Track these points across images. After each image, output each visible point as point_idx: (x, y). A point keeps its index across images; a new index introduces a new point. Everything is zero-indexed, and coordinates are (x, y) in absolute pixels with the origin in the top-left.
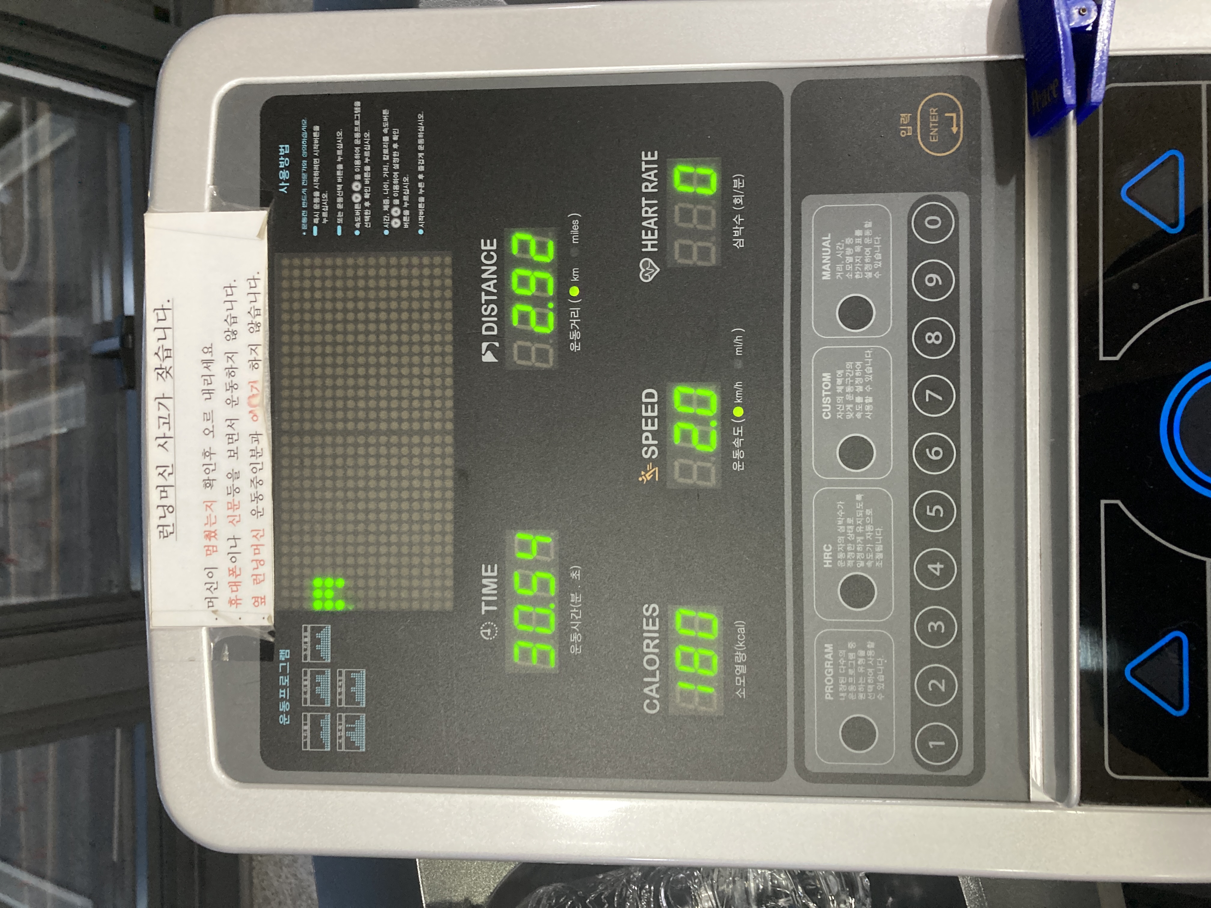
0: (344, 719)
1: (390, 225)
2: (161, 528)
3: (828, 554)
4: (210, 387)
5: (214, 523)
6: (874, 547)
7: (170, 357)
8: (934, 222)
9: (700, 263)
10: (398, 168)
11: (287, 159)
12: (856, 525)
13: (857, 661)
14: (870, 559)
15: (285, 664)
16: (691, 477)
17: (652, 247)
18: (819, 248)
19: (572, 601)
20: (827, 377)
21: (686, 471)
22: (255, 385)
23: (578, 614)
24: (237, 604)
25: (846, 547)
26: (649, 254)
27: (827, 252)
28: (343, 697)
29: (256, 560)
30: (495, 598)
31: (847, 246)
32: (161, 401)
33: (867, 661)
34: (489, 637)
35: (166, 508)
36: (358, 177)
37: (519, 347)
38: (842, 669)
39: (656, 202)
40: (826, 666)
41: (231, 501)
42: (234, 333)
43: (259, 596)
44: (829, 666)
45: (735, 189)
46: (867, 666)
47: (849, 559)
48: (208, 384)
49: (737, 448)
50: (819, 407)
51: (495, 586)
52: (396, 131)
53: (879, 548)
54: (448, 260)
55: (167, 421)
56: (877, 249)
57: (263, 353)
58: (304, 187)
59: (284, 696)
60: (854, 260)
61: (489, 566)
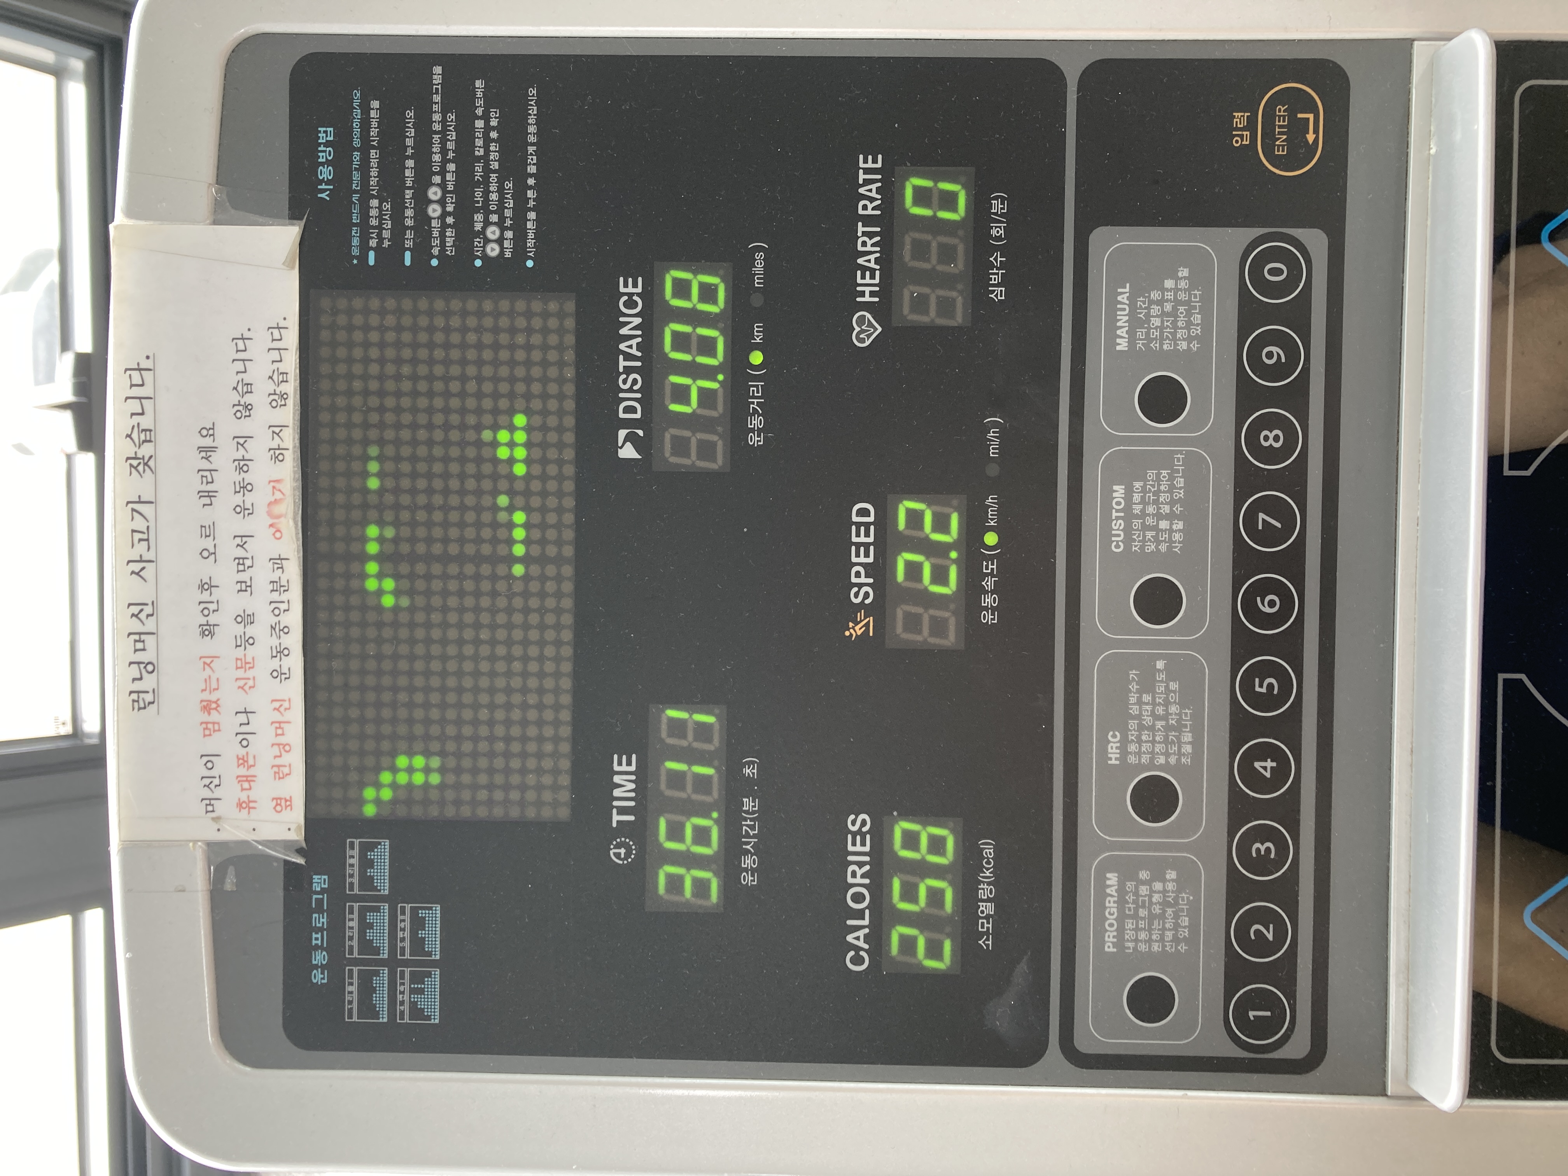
0: (407, 976)
1: (484, 251)
2: (134, 696)
3: (1115, 745)
4: (210, 487)
5: (214, 690)
6: (1180, 734)
7: (150, 441)
8: (1279, 272)
9: (941, 322)
10: (497, 168)
11: (330, 149)
12: (1154, 704)
13: (1150, 897)
14: (1174, 753)
15: (321, 897)
16: (920, 632)
17: (870, 297)
18: (1113, 304)
19: (744, 809)
20: (1119, 491)
21: (912, 622)
22: (277, 485)
23: (752, 828)
24: (250, 808)
25: (1142, 734)
26: (866, 306)
27: (1124, 310)
28: (407, 944)
29: (279, 745)
30: (632, 804)
31: (1151, 302)
32: (135, 506)
33: (1164, 896)
34: (622, 860)
35: (142, 666)
36: (437, 179)
37: (674, 437)
38: (1130, 910)
39: (878, 229)
40: (1107, 905)
41: (241, 656)
42: (248, 407)
43: (282, 796)
44: (1112, 904)
45: (994, 214)
46: (1165, 904)
47: (1144, 753)
48: (207, 483)
49: (987, 592)
50: (1107, 534)
51: (632, 786)
52: (494, 113)
53: (1187, 737)
54: (570, 306)
55: (145, 536)
56: (1195, 308)
57: (290, 439)
58: (356, 192)
59: (319, 942)
60: (1162, 322)
61: (624, 757)
